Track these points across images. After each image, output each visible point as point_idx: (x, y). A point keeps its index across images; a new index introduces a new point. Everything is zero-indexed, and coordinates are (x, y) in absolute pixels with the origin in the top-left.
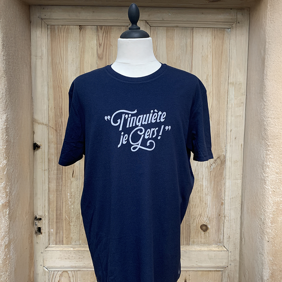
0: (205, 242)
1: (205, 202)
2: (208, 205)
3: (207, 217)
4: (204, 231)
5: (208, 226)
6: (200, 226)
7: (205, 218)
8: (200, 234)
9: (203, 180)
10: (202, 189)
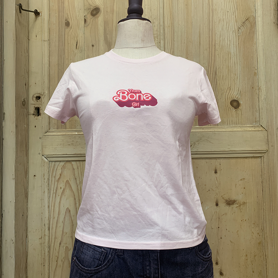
0: (237, 121)
1: (234, 73)
2: (238, 76)
3: (237, 91)
4: (235, 108)
5: (240, 102)
6: (229, 102)
7: (235, 91)
8: (230, 112)
9: (231, 46)
10: (229, 57)
